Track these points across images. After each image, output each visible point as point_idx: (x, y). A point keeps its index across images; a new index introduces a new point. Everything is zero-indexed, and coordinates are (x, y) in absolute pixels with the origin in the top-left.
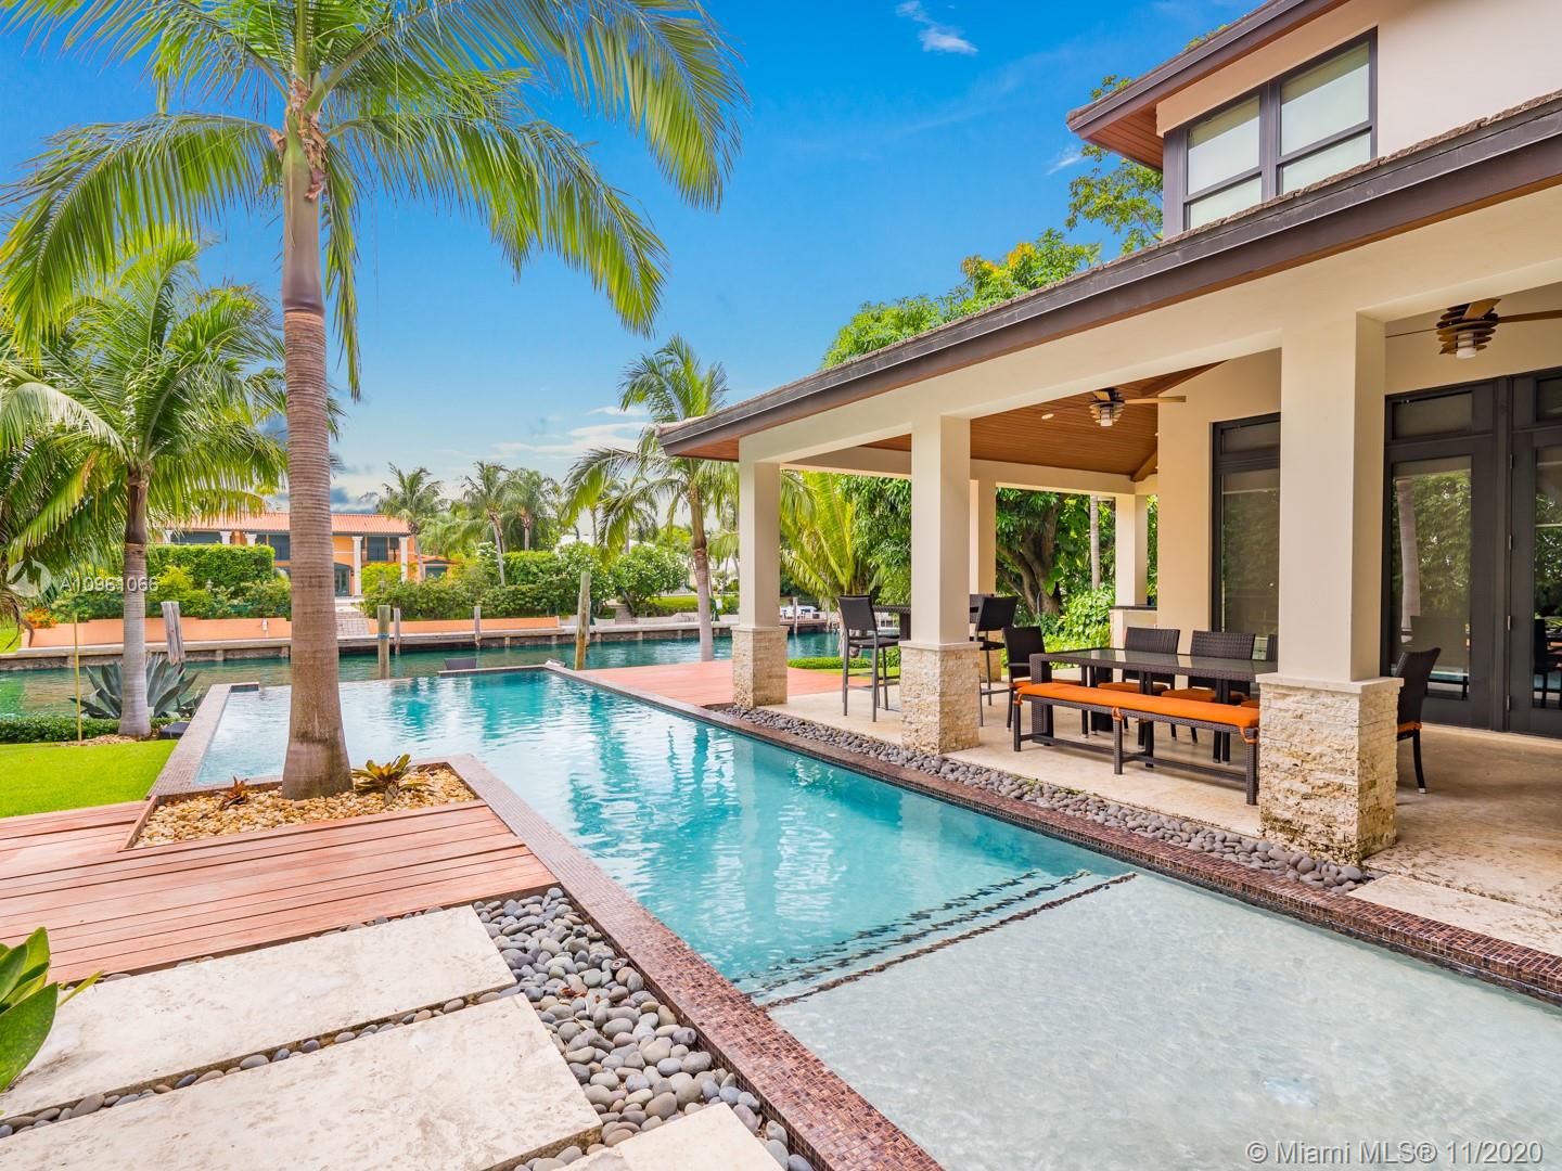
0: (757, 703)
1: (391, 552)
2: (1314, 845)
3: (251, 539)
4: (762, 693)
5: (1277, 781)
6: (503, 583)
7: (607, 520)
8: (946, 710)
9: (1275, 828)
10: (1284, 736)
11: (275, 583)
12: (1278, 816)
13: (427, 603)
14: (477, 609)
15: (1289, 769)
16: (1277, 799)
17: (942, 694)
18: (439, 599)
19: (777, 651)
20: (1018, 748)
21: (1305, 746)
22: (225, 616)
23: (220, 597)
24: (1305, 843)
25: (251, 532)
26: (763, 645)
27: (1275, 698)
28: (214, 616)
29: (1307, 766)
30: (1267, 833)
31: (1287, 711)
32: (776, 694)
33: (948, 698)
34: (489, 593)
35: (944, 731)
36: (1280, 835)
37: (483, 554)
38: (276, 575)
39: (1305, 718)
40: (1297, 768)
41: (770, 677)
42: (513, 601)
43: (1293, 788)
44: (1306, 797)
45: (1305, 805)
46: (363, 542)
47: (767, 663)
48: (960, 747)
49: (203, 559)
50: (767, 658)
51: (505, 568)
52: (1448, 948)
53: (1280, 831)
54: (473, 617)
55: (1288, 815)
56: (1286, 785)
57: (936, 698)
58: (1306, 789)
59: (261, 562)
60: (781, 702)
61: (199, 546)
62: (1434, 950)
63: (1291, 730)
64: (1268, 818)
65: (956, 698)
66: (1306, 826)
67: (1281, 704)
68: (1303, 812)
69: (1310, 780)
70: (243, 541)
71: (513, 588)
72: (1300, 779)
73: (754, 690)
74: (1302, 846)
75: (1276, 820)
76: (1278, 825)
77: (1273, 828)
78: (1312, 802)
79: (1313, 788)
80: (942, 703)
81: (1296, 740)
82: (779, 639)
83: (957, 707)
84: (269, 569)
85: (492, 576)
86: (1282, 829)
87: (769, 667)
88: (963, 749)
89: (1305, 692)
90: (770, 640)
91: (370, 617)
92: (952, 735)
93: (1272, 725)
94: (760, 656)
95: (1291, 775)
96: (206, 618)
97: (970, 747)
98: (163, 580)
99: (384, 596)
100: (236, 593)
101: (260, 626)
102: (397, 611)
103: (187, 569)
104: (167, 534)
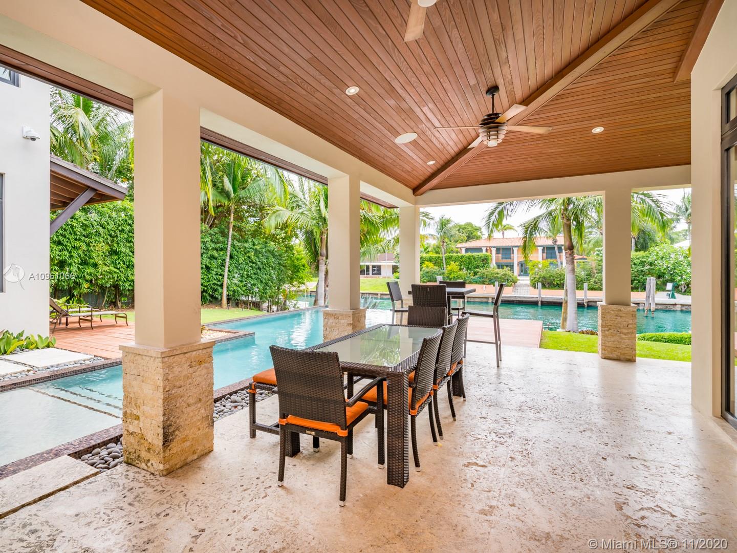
11: (490, 269)
14: (586, 285)
22: (470, 283)
23: (469, 275)
49: (464, 259)
59: (485, 260)
84: (488, 263)
91: (532, 286)
98: (449, 268)
99: (538, 277)
100: (475, 274)
101: (482, 288)
102: (540, 284)
103: (458, 263)
104: (464, 250)
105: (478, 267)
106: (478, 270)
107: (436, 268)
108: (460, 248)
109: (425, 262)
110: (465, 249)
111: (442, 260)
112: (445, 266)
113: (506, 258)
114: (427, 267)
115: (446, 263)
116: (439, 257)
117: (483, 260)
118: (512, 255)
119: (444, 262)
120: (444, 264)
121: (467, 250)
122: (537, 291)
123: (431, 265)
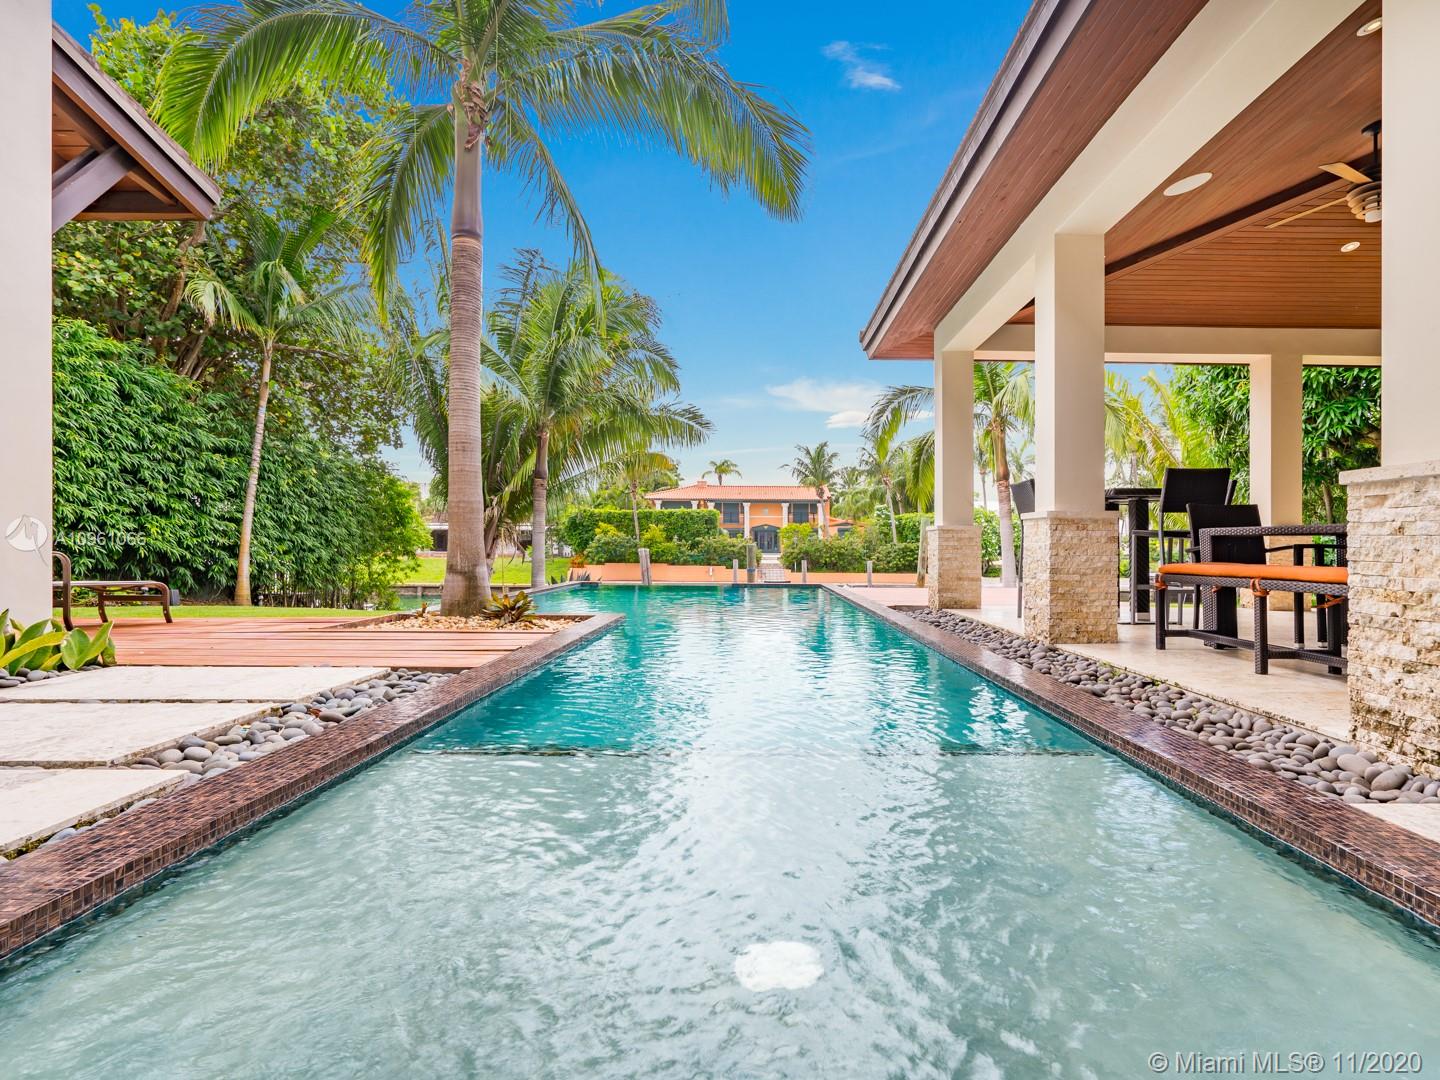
0: (943, 606)
1: (811, 516)
2: (1423, 753)
3: (711, 506)
4: (949, 595)
5: (1370, 644)
6: (895, 541)
7: (919, 460)
8: (1060, 590)
9: (1368, 724)
10: (1379, 567)
11: (719, 538)
12: (1372, 704)
13: (830, 557)
14: (870, 564)
15: (1386, 622)
16: (1370, 676)
17: (1054, 571)
18: (840, 554)
19: (968, 551)
20: (1161, 645)
21: (1407, 581)
22: (685, 563)
23: (683, 549)
24: (1409, 749)
25: (711, 501)
26: (952, 544)
27: (1368, 506)
28: (678, 564)
29: (1410, 614)
30: (1357, 733)
31: (1383, 523)
32: (968, 598)
33: (1064, 577)
34: (883, 549)
35: (1057, 618)
36: (1374, 735)
37: (879, 516)
38: (721, 533)
39: (1407, 532)
40: (1397, 620)
41: (960, 579)
42: (904, 557)
43: (1392, 655)
44: (1409, 669)
45: (1409, 681)
46: (789, 508)
47: (955, 564)
48: (1086, 639)
49: (673, 519)
50: (956, 559)
51: (897, 528)
52: (1419, 892)
53: (1376, 728)
54: (865, 572)
55: (1384, 702)
56: (1382, 650)
57: (1046, 576)
58: (1408, 655)
59: (710, 521)
60: (974, 606)
61: (669, 510)
62: (1398, 893)
63: (1387, 556)
64: (1361, 709)
65: (1077, 577)
66: (1410, 720)
67: (1376, 514)
68: (1404, 695)
69: (1415, 638)
70: (706, 506)
71: (903, 545)
72: (1400, 638)
73: (939, 591)
74: (1404, 754)
75: (1369, 711)
76: (1373, 719)
77: (1366, 725)
78: (1417, 677)
79: (1419, 652)
80: (1052, 580)
81: (1395, 572)
82: (971, 539)
83: (1079, 590)
84: (715, 528)
85: (886, 534)
86: (1378, 726)
87: (958, 568)
88: (1089, 642)
89: (1406, 486)
90: (960, 539)
91: (788, 568)
92: (1072, 623)
93: (1363, 551)
94: (948, 556)
95: (1390, 632)
96: (673, 564)
97: (1101, 642)
98: (647, 535)
99: (796, 551)
100: (693, 546)
101: (708, 572)
102: (804, 563)
103: (662, 527)
104: (658, 503)
105: (698, 534)
106: (700, 539)
107: (622, 534)
108: (653, 500)
109: (600, 523)
110: (660, 502)
111: (632, 520)
112: (637, 531)
113: (731, 521)
114: (605, 533)
115: (640, 525)
116: (626, 515)
117: (706, 522)
118: (741, 516)
119: (636, 524)
120: (637, 528)
121: (666, 504)
122: (800, 575)
123: (612, 529)
